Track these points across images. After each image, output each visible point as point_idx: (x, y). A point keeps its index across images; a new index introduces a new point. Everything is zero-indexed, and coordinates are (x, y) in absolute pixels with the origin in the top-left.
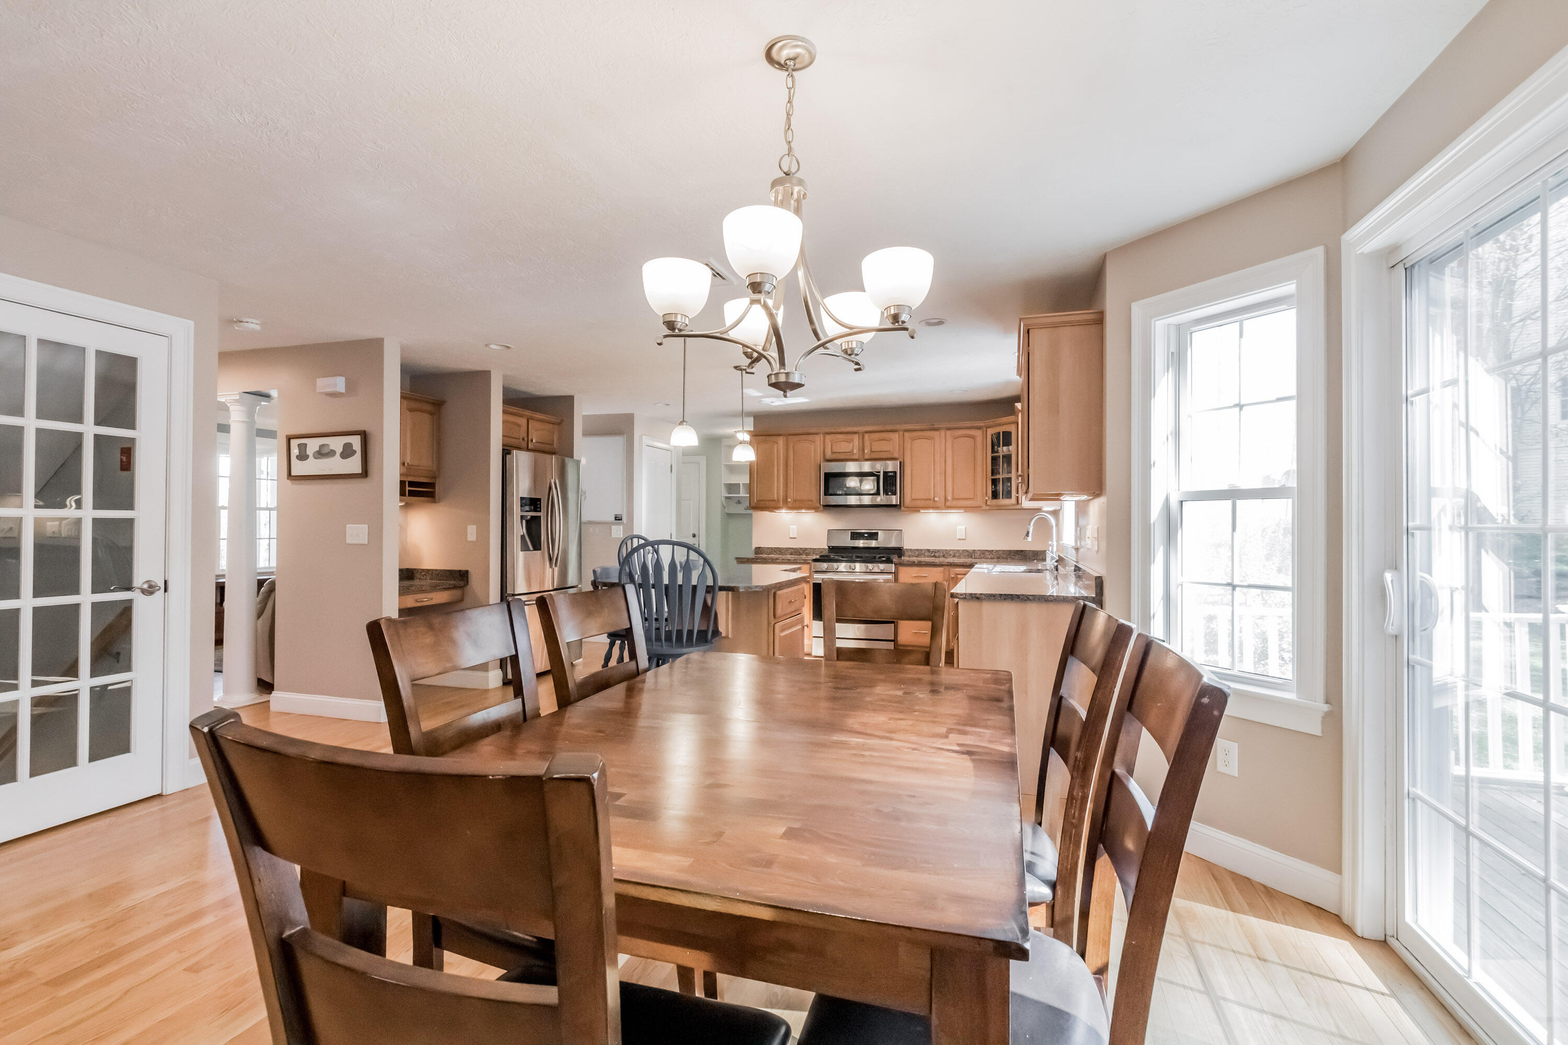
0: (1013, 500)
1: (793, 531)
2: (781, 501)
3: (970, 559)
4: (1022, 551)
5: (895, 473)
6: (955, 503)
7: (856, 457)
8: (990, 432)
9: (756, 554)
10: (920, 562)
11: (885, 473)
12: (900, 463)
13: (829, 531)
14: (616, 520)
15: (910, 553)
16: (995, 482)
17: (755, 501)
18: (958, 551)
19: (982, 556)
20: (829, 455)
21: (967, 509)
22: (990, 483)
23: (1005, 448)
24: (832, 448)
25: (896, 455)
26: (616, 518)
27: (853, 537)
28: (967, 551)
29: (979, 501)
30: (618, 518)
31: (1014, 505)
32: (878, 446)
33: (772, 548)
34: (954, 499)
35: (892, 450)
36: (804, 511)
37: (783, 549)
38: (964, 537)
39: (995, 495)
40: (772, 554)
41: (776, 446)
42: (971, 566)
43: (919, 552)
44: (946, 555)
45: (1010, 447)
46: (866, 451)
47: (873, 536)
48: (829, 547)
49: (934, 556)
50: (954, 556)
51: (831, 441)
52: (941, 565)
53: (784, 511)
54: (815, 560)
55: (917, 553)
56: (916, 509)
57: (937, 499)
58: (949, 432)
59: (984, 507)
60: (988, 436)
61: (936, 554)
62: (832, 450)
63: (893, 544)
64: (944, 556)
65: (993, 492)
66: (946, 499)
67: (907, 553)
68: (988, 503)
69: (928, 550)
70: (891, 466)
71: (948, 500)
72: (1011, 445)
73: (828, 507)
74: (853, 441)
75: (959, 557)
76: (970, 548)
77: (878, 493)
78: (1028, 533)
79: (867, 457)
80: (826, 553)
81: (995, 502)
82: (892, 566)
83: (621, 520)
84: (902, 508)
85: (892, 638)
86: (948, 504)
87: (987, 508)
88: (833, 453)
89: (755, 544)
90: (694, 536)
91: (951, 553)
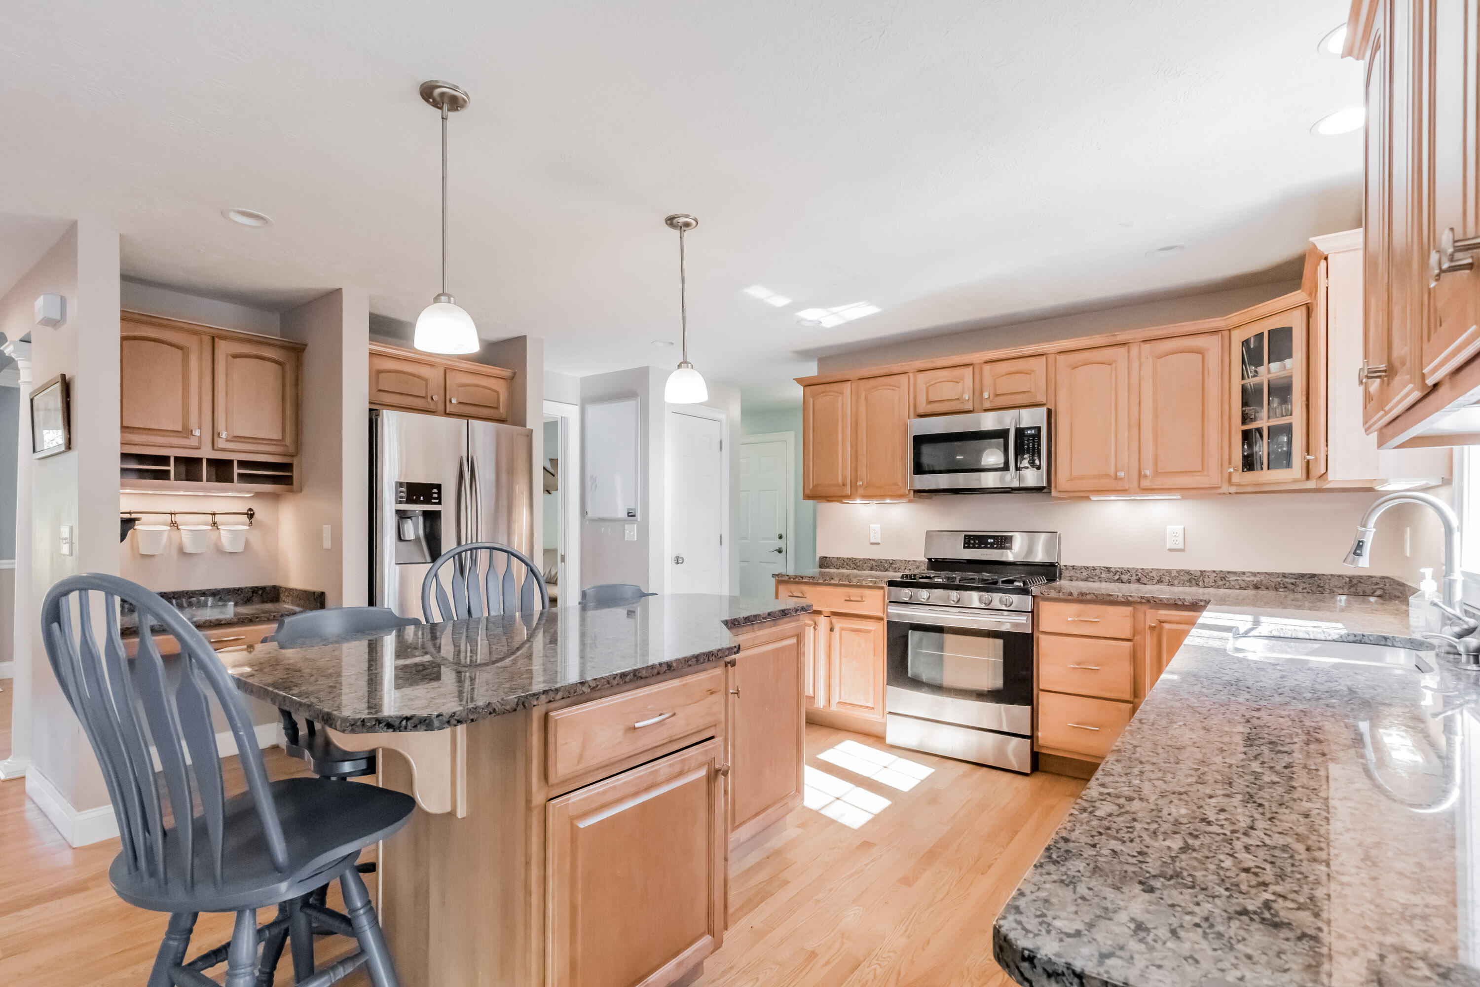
0: (1297, 469)
1: (876, 532)
2: (849, 486)
3: (1194, 589)
4: (1313, 576)
5: (1039, 429)
6: (1159, 482)
7: (969, 407)
8: (1238, 337)
9: (820, 567)
10: (1082, 594)
11: (1020, 432)
12: (1049, 411)
13: (929, 534)
14: (629, 516)
15: (1072, 573)
16: (1247, 437)
17: (811, 487)
18: (1169, 572)
19: (1221, 583)
20: (923, 408)
21: (1187, 492)
22: (1238, 439)
23: (1275, 366)
24: (927, 393)
25: (1041, 398)
26: (628, 513)
27: (969, 543)
28: (1188, 573)
29: (1213, 477)
30: (631, 515)
31: (1295, 481)
32: (1004, 386)
33: (843, 559)
34: (1157, 473)
35: (1033, 390)
36: (888, 501)
37: (860, 560)
38: (1181, 546)
39: (1249, 463)
40: (843, 568)
41: (840, 399)
42: (1196, 606)
43: (1091, 574)
44: (1144, 580)
45: (1288, 362)
46: (986, 395)
47: (1002, 542)
48: (930, 559)
49: (1120, 580)
50: (1160, 581)
51: (926, 384)
52: (1127, 603)
53: (858, 501)
54: (892, 583)
55: (1085, 574)
56: (1082, 496)
57: (1121, 474)
58: (1146, 347)
59: (1225, 488)
60: (1233, 346)
61: (1123, 576)
62: (927, 397)
63: (1039, 556)
64: (1138, 580)
65: (1245, 458)
66: (1141, 476)
67: (1065, 574)
68: (1234, 480)
69: (1108, 570)
70: (1030, 418)
71: (1146, 476)
72: (1290, 356)
73: (920, 493)
74: (962, 379)
75: (1170, 584)
76: (1194, 566)
77: (1006, 468)
78: (1360, 545)
79: (987, 405)
80: (923, 570)
81: (1250, 476)
82: (1028, 598)
83: (634, 516)
84: (1054, 493)
85: (1029, 733)
86: (1145, 483)
87: (1233, 489)
88: (930, 402)
89: (820, 554)
90: (780, 537)
91: (1154, 574)
